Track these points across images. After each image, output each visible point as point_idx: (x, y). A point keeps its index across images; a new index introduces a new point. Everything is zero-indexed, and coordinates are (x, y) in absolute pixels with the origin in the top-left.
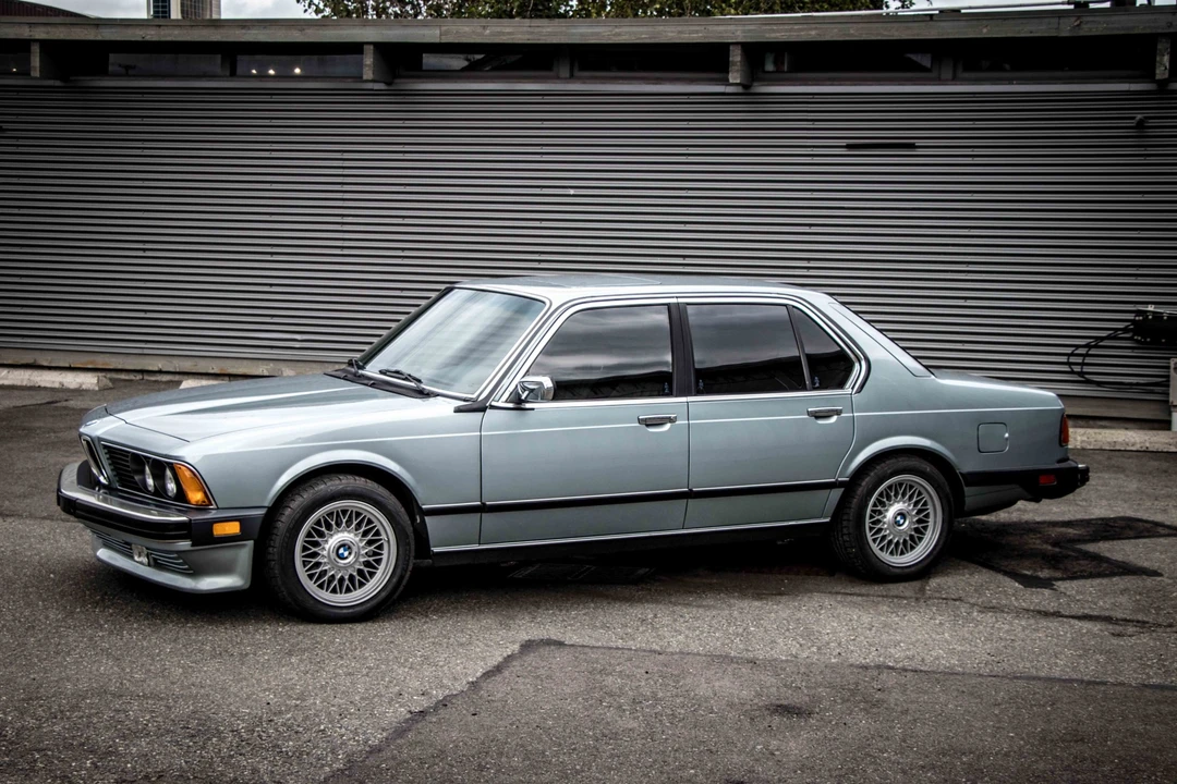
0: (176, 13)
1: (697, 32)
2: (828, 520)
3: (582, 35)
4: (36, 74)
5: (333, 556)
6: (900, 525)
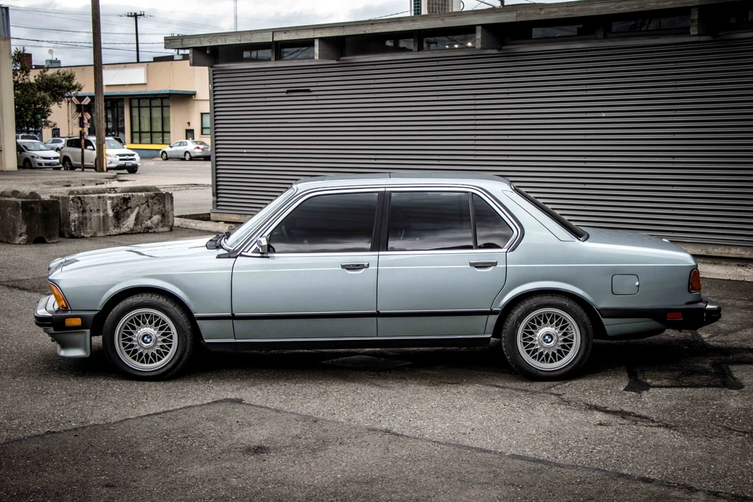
0: (424, 11)
2: (489, 336)
4: (317, 57)
5: (140, 341)
6: (548, 342)
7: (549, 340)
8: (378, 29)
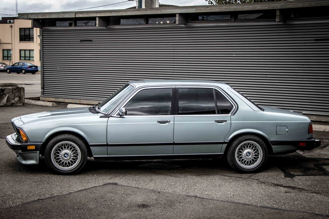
1: (266, 6)
2: (223, 153)
3: (234, 8)
4: (97, 25)
5: (63, 156)
6: (248, 156)
7: (249, 155)
8: (128, 13)
